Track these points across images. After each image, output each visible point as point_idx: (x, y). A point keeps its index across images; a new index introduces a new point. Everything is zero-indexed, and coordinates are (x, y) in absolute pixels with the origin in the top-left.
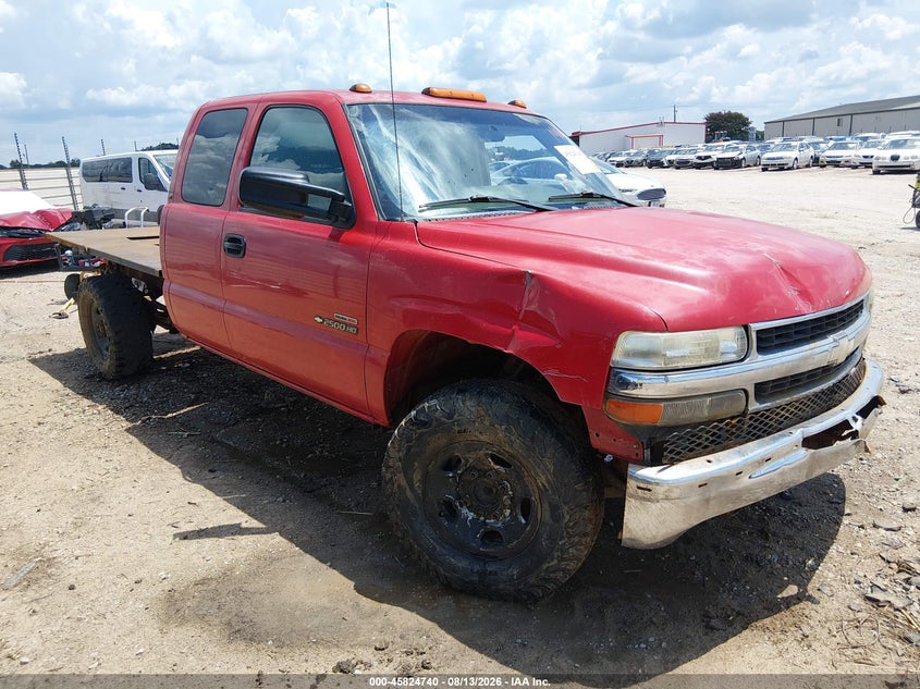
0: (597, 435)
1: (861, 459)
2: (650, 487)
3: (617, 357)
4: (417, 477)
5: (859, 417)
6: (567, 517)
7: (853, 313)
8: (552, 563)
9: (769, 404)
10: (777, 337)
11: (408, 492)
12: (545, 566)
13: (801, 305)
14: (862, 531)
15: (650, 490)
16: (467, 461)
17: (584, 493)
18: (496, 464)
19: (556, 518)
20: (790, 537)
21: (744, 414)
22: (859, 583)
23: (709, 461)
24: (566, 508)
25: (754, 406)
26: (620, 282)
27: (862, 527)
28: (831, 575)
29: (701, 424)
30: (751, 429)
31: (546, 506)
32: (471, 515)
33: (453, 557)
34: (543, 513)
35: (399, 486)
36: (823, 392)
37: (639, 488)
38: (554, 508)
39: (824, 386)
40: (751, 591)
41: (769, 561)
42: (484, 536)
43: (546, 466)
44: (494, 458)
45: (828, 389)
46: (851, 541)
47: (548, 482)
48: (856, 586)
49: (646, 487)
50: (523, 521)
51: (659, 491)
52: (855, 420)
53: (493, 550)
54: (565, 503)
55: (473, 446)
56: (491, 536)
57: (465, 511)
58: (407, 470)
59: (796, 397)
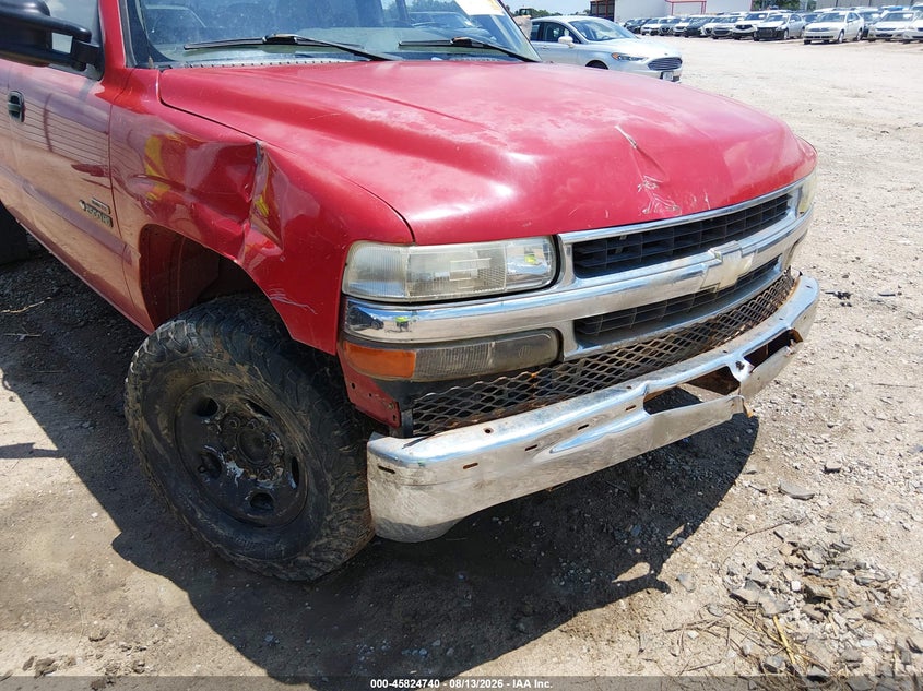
0: (353, 386)
1: (794, 397)
2: (393, 467)
3: (350, 280)
4: (162, 423)
5: (746, 364)
6: (333, 488)
7: (774, 210)
8: (321, 542)
9: (599, 347)
10: (645, 246)
11: (154, 440)
12: (314, 544)
13: (657, 204)
14: (762, 498)
15: (393, 472)
16: (224, 407)
17: (352, 459)
18: (256, 411)
19: (322, 488)
20: (668, 501)
21: (557, 362)
22: (733, 575)
23: (488, 431)
24: (329, 477)
25: (573, 350)
26: (377, 163)
27: (764, 492)
28: (700, 560)
29: (477, 379)
30: (585, 378)
31: (310, 470)
32: (240, 472)
33: (216, 523)
34: (308, 477)
35: (143, 433)
36: (696, 328)
37: (381, 468)
38: (318, 476)
39: (701, 320)
40: (591, 576)
41: (629, 534)
42: (254, 500)
43: (301, 422)
44: (252, 404)
45: (707, 324)
46: (743, 511)
47: (307, 441)
48: (727, 578)
49: (391, 466)
50: (294, 485)
51: (405, 473)
52: (740, 366)
53: (261, 517)
54: (328, 470)
55: (223, 387)
56: (263, 498)
57: (231, 465)
58: (148, 413)
59: (645, 337)
